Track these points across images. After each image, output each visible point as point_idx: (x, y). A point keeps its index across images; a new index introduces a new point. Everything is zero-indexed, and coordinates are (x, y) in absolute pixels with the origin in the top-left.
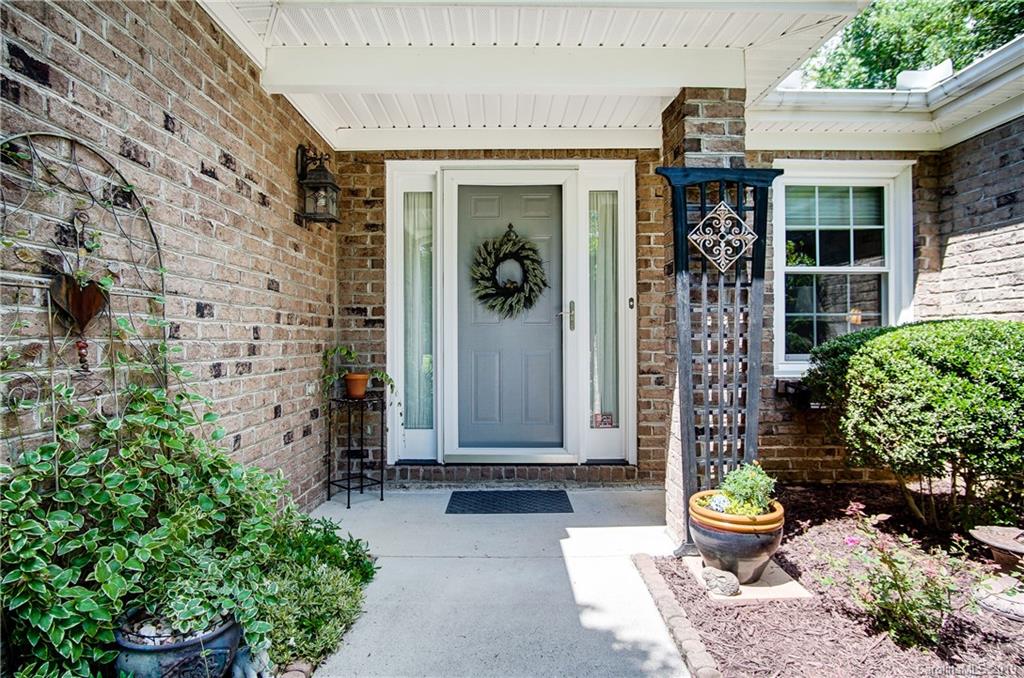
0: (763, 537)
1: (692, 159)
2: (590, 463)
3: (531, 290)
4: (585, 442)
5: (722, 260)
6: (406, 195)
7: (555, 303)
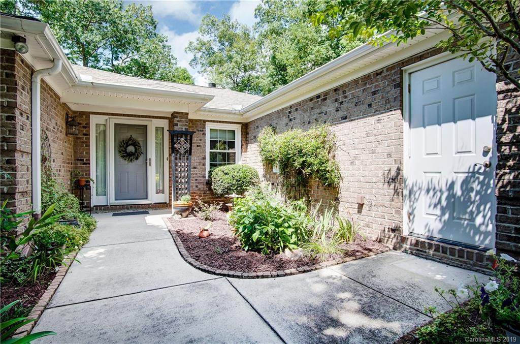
0: (186, 207)
1: (176, 128)
2: (155, 204)
3: (138, 155)
4: (154, 197)
5: (182, 151)
6: (96, 124)
7: (145, 158)
